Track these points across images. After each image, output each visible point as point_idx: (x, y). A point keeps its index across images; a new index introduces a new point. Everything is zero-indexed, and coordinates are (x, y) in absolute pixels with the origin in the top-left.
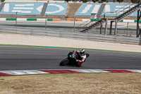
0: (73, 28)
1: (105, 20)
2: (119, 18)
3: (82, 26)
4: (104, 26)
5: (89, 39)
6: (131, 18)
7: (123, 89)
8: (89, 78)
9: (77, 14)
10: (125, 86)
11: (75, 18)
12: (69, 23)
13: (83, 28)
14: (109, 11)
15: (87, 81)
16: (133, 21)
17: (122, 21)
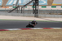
0: (5, 11)
1: (19, 7)
2: (25, 6)
3: (9, 10)
4: (18, 10)
5: (12, 15)
6: (30, 6)
7: (27, 36)
8: (12, 32)
9: (7, 5)
10: (28, 35)
11: (6, 7)
12: (3, 9)
13: (9, 11)
14: (21, 3)
15: (12, 34)
16: (31, 7)
17: (26, 7)
